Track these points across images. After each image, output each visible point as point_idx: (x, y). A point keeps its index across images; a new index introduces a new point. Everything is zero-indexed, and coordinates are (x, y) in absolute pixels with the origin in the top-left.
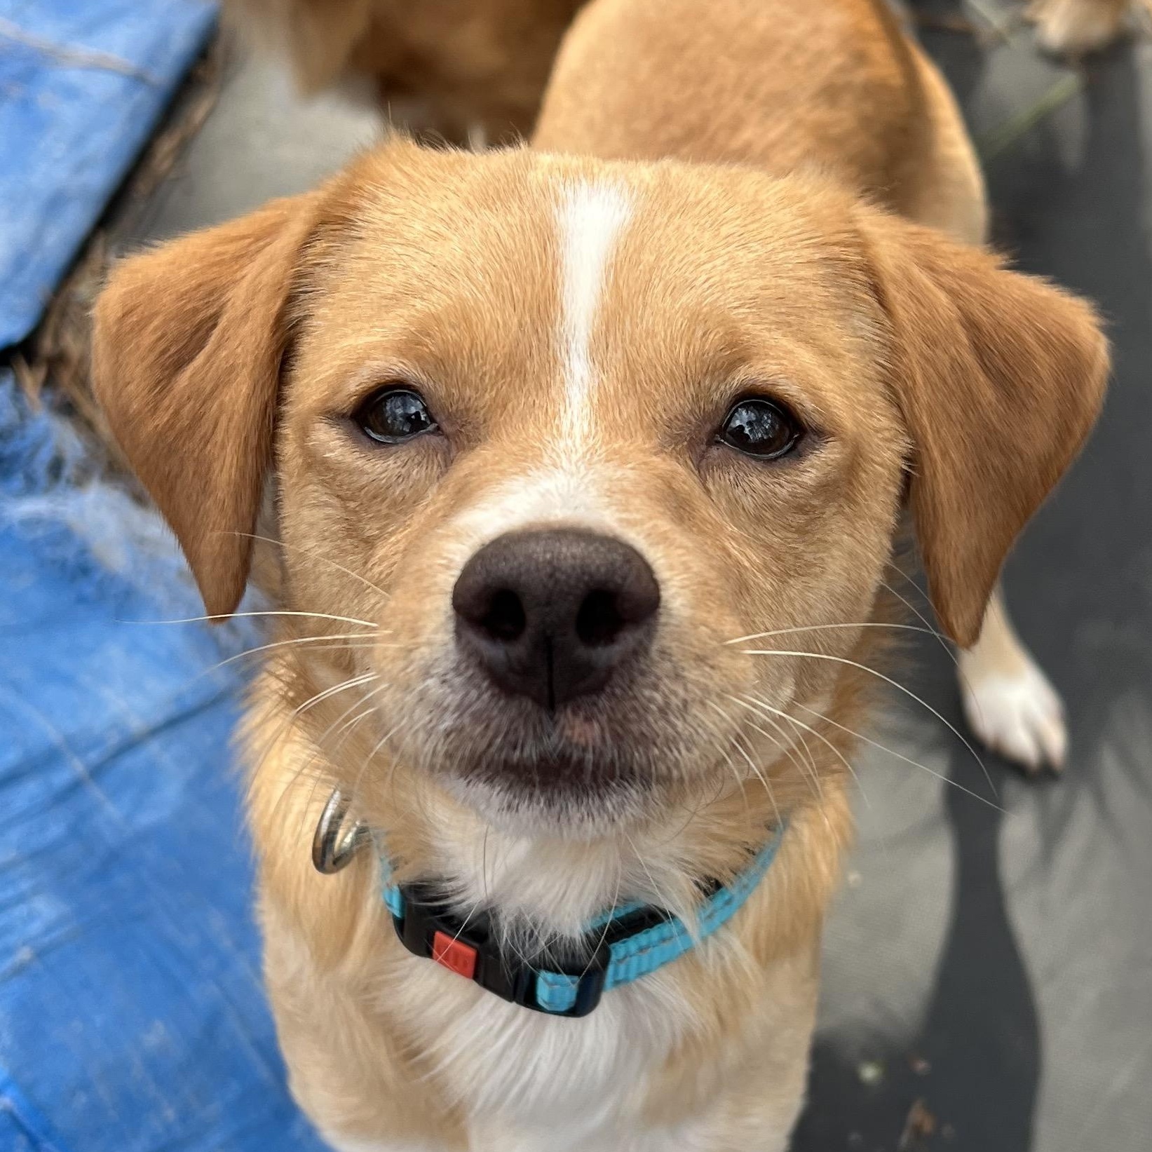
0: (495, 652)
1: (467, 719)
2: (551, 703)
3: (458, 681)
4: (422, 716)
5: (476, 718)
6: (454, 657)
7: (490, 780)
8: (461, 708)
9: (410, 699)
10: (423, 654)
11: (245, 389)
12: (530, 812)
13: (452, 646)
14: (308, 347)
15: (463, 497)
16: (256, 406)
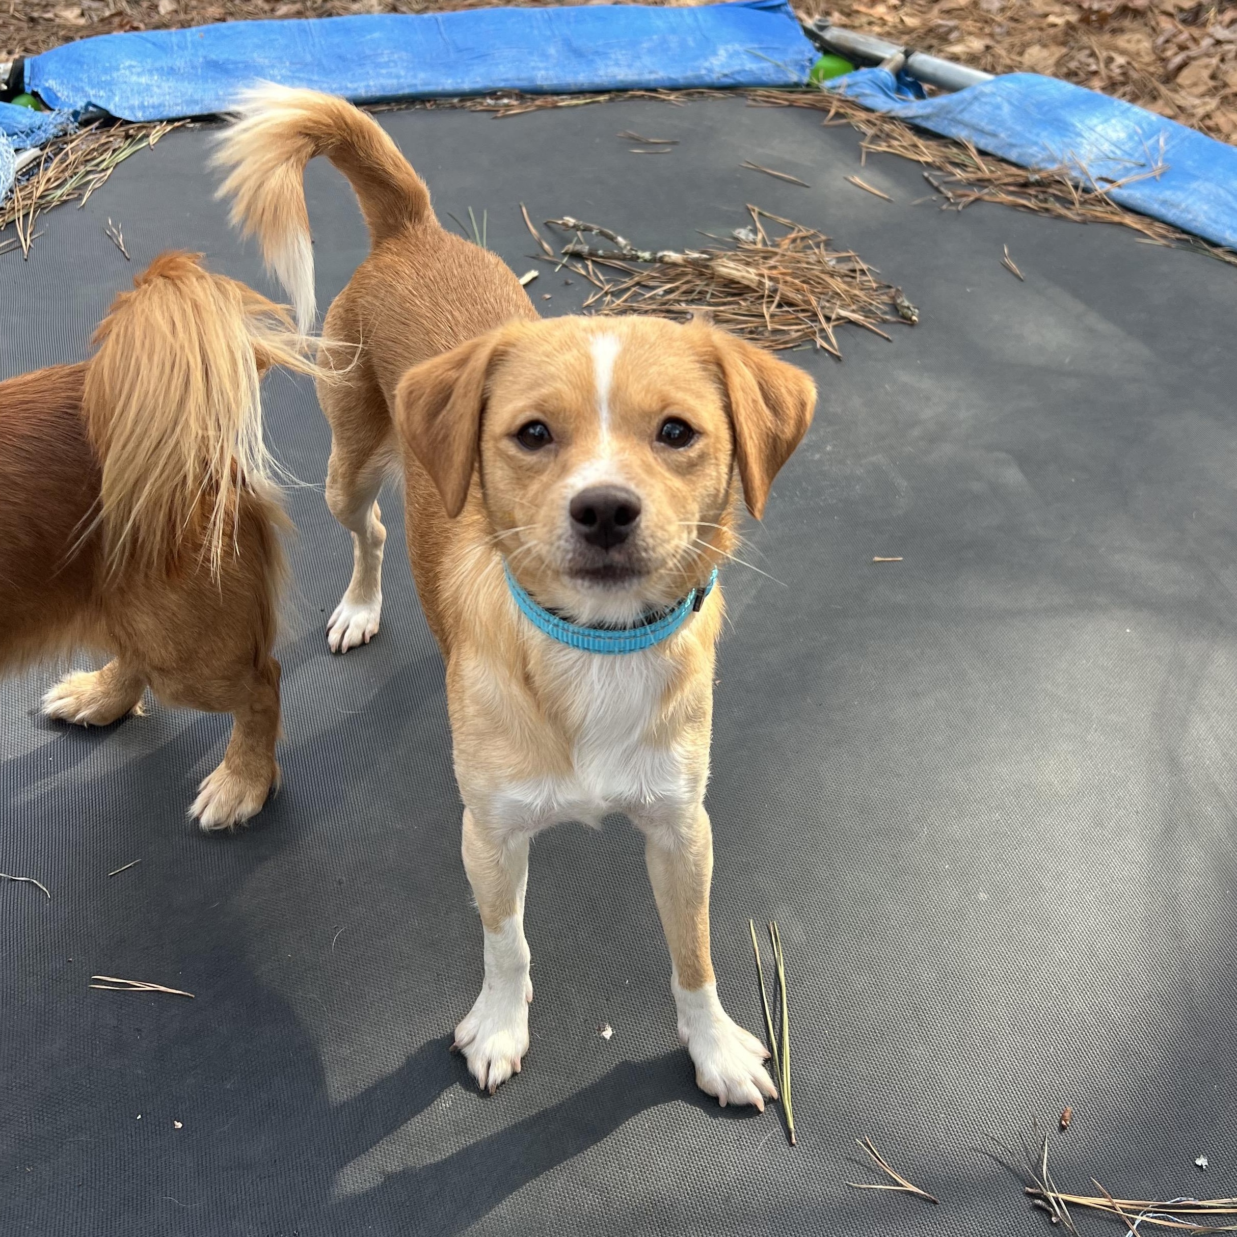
0: (584, 529)
1: (577, 555)
2: (607, 547)
3: (572, 541)
4: (559, 555)
5: (580, 554)
6: (570, 532)
7: (583, 578)
8: (574, 551)
9: (554, 549)
10: (559, 531)
11: (467, 426)
12: (598, 589)
13: (569, 528)
14: (493, 404)
15: (565, 470)
16: (472, 431)
